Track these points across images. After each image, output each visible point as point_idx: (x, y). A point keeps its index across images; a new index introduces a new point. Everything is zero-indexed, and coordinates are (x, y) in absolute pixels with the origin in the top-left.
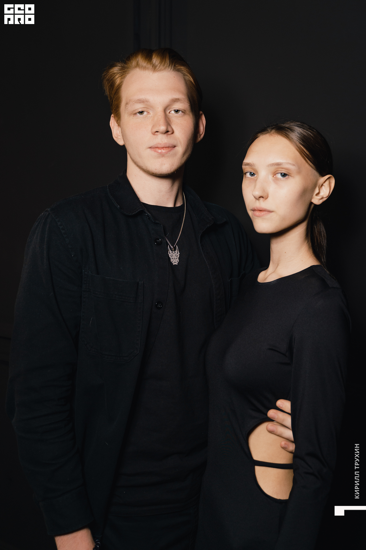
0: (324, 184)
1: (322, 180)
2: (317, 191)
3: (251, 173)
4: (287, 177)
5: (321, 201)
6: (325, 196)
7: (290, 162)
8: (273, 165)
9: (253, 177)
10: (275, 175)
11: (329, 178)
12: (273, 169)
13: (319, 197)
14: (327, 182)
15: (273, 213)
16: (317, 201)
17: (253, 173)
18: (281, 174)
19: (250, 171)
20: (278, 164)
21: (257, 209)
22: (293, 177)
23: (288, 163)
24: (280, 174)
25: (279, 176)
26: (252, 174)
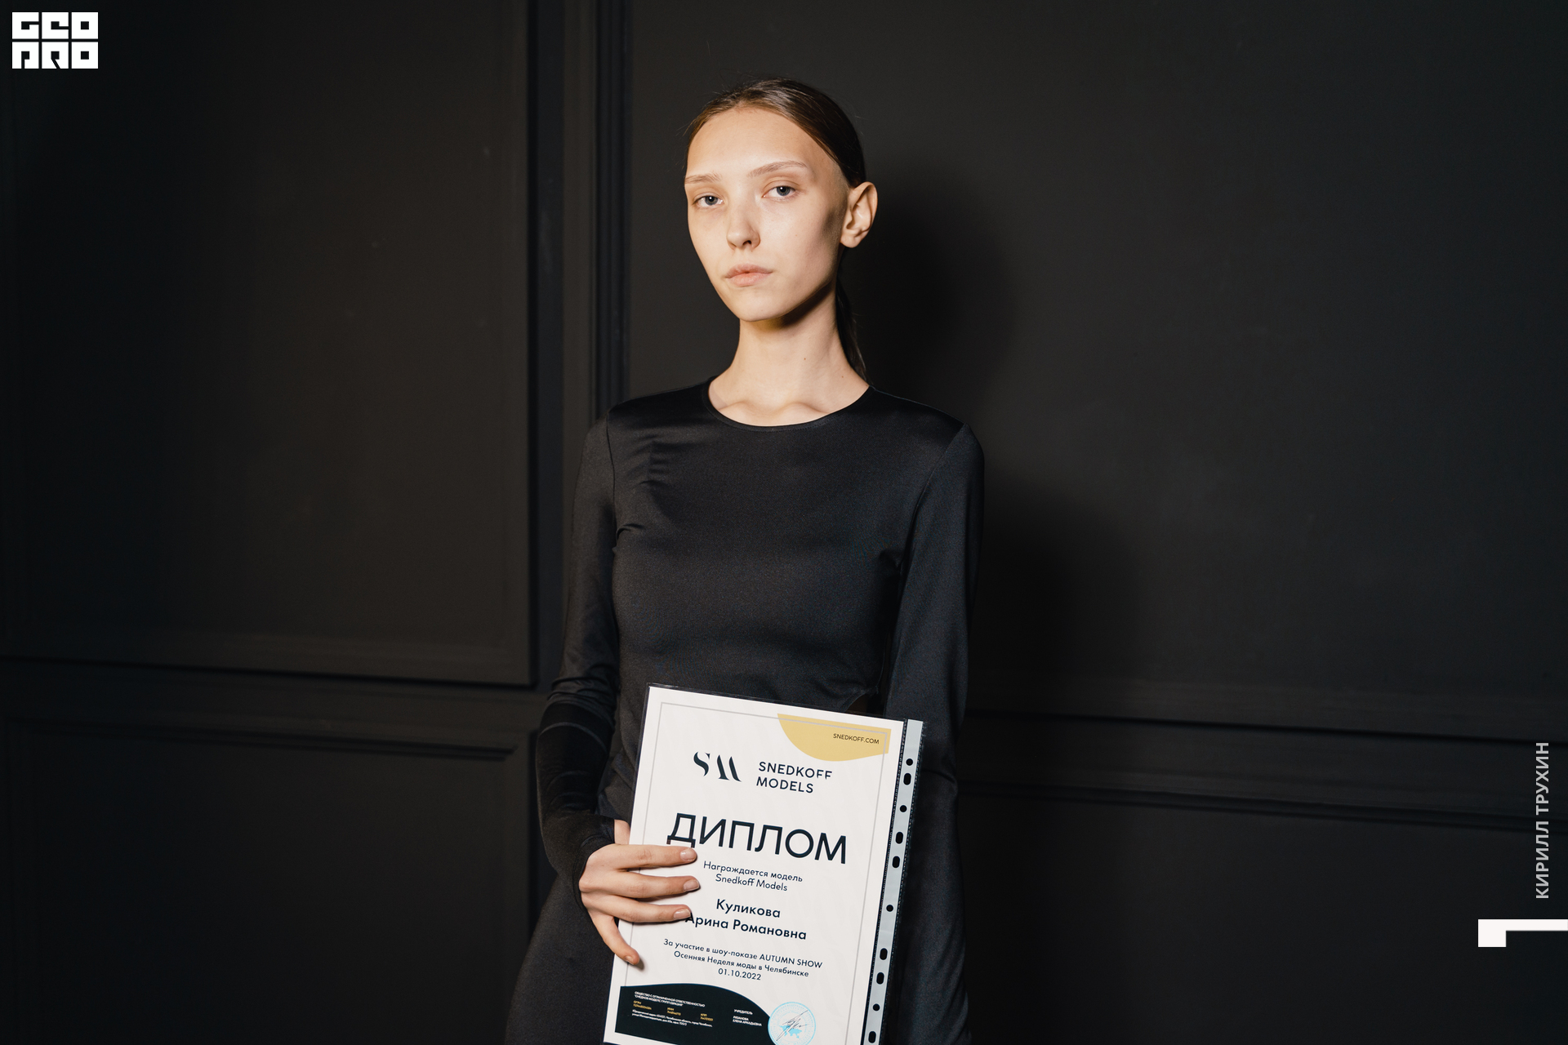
0: (859, 204)
1: (855, 194)
2: (848, 219)
3: (707, 198)
4: (791, 193)
5: (858, 239)
6: (864, 228)
7: (795, 159)
8: (761, 171)
9: (714, 206)
10: (765, 194)
11: (867, 191)
12: (760, 180)
13: (854, 231)
14: (864, 200)
15: (772, 275)
16: (850, 239)
17: (713, 197)
18: (778, 188)
19: (705, 195)
20: (771, 168)
21: (739, 271)
22: (805, 192)
23: (792, 163)
24: (776, 189)
25: (774, 193)
26: (711, 200)
